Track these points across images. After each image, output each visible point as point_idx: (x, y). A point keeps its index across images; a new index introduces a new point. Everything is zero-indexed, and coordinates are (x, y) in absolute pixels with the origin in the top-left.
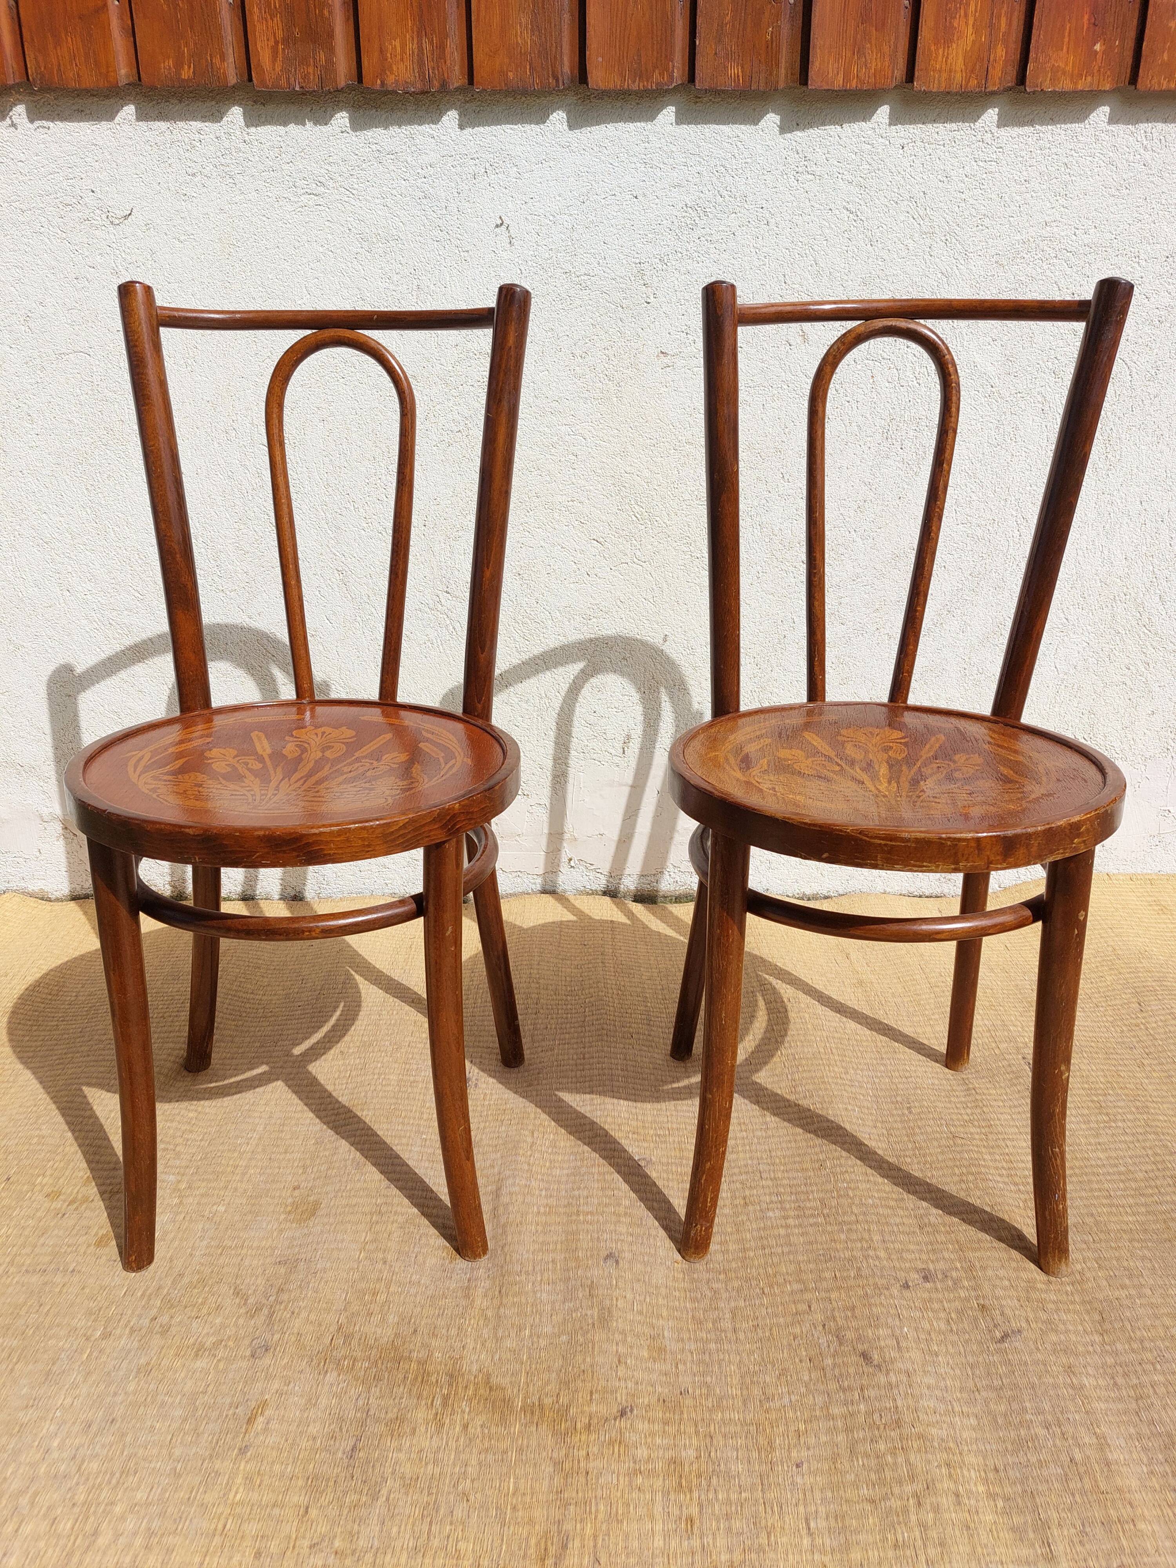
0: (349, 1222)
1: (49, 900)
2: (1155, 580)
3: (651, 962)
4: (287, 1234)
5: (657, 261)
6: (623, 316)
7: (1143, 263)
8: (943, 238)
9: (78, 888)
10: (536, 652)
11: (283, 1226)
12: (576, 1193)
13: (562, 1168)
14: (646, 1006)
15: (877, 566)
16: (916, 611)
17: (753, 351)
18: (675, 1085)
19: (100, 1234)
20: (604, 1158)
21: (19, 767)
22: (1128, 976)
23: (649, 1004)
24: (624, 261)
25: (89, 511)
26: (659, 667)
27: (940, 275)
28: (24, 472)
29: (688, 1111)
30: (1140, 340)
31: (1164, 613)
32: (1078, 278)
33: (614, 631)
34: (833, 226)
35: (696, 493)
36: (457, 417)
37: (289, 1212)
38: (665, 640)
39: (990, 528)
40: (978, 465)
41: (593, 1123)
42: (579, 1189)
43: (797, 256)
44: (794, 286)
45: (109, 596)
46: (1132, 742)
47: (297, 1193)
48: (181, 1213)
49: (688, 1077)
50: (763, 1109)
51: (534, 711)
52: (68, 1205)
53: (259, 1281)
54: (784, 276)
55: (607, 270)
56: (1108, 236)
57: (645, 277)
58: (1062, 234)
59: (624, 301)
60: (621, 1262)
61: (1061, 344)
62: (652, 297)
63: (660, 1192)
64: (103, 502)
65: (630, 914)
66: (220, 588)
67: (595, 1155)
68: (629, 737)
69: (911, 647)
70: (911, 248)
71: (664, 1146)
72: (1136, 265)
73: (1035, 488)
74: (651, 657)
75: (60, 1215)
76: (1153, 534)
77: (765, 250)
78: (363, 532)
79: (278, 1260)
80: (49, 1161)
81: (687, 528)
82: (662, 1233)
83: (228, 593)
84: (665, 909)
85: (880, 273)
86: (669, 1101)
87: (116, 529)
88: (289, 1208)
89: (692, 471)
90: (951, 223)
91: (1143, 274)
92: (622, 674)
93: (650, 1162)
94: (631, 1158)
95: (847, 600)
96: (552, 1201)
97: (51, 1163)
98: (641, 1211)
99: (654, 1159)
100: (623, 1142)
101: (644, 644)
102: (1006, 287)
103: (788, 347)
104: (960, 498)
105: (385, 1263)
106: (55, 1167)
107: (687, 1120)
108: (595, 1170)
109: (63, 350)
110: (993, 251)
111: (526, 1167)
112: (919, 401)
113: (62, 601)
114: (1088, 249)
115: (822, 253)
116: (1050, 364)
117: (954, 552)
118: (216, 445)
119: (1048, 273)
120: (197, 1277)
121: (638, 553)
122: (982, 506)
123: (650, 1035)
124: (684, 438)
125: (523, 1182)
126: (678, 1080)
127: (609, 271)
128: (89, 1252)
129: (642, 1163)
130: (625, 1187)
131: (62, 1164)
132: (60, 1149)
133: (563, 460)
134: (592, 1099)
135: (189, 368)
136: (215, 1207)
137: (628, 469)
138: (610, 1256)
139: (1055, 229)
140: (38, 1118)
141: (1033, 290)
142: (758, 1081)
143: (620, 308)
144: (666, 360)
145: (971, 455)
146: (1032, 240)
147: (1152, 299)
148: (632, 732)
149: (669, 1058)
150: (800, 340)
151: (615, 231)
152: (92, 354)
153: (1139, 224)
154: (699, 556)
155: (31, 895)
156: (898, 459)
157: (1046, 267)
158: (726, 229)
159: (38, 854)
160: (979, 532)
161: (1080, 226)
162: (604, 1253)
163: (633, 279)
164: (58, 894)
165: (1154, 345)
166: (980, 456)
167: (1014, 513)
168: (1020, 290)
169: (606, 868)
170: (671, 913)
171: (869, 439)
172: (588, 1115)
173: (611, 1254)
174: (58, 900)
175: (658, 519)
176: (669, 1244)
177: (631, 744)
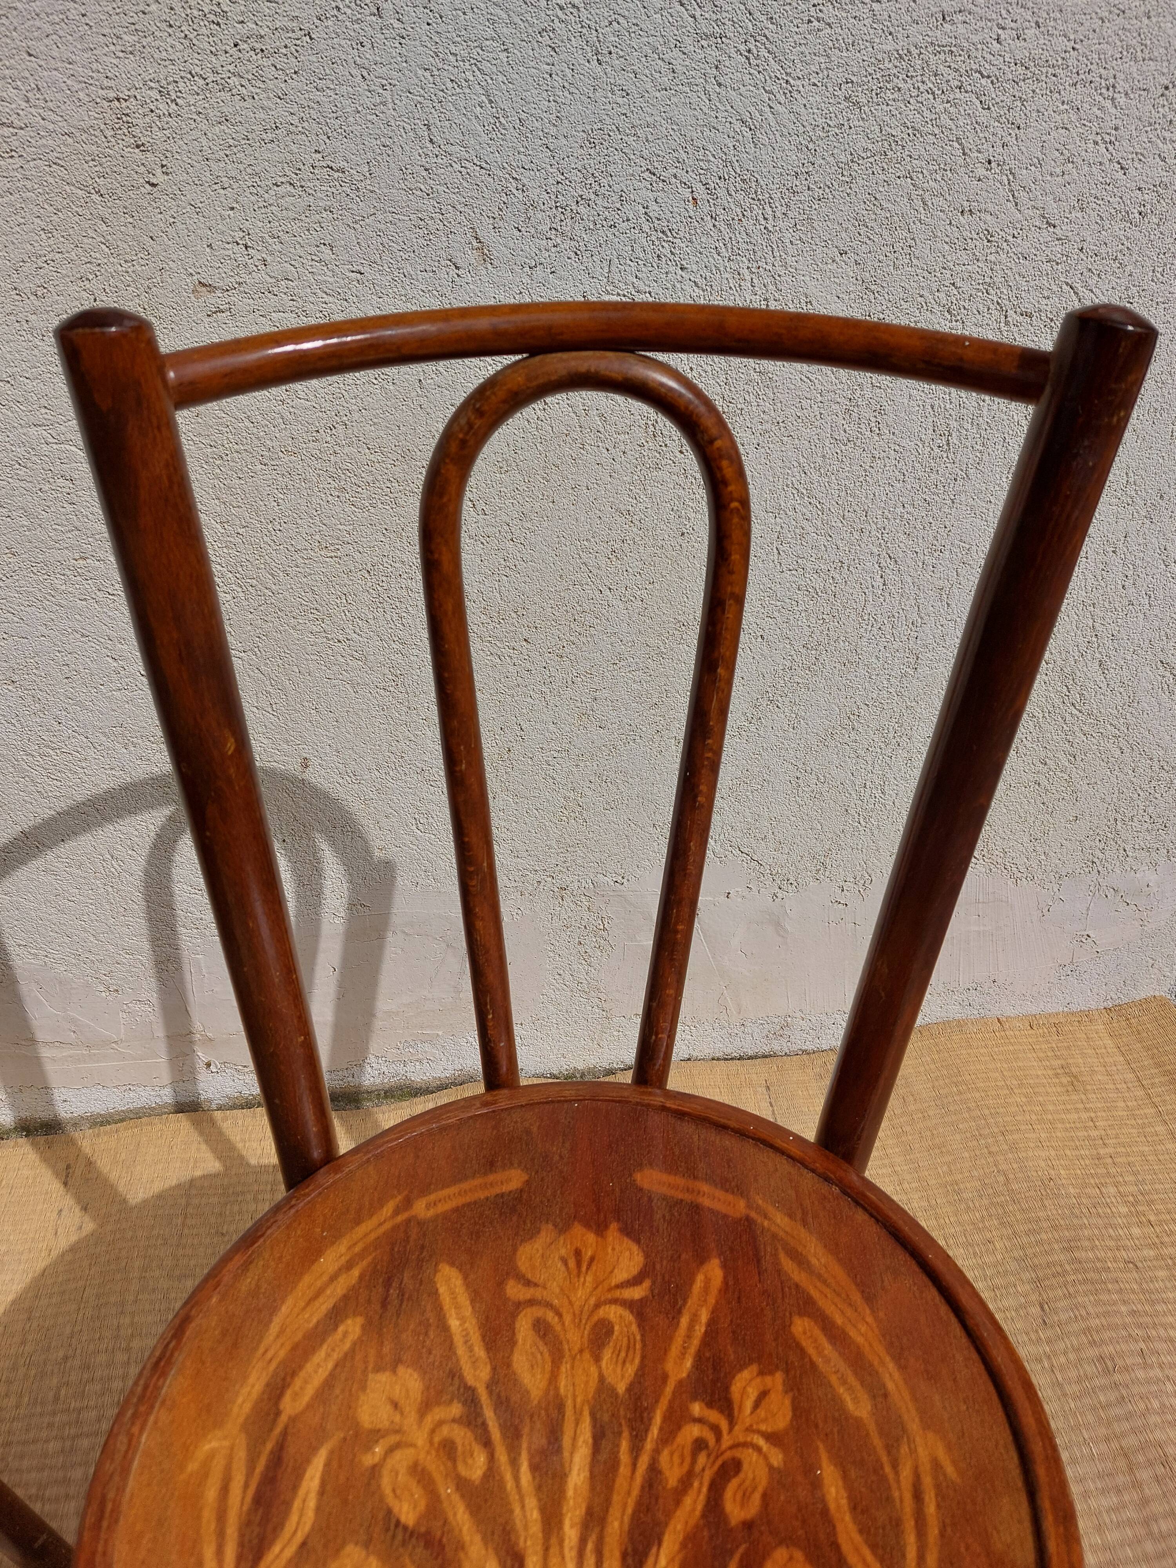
2: (1094, 639)
5: (155, 94)
6: (106, 212)
7: (1121, 100)
8: (742, 48)
15: (651, 642)
16: (676, 932)
17: (385, 280)
22: (1025, 1240)
24: (81, 95)
27: (737, 126)
30: (1103, 250)
31: (1104, 686)
32: (1000, 132)
34: (517, 20)
35: (317, 537)
39: (837, 576)
40: (815, 477)
43: (449, 85)
44: (450, 148)
46: (1043, 857)
54: (427, 126)
55: (47, 114)
56: (1062, 43)
57: (136, 131)
58: (975, 38)
59: (101, 181)
61: (964, 257)
62: (159, 171)
69: (671, 992)
70: (679, 69)
72: (1108, 104)
73: (911, 510)
76: (1098, 572)
77: (380, 71)
81: (310, 594)
85: (620, 121)
89: (303, 502)
90: (757, 15)
91: (1119, 123)
95: (606, 693)
102: (865, 150)
103: (453, 272)
104: (785, 531)
110: (838, 75)
112: (709, 368)
114: (1021, 70)
115: (501, 78)
116: (942, 295)
117: (776, 614)
119: (945, 120)
122: (823, 540)
124: (276, 444)
127: (53, 117)
139: (961, 29)
141: (915, 155)
143: (95, 197)
144: (215, 299)
145: (802, 460)
146: (915, 52)
147: (1132, 171)
150: (473, 256)
151: (49, 29)
153: (1120, 20)
154: (341, 638)
156: (676, 470)
157: (940, 108)
158: (290, 24)
160: (818, 583)
161: (1009, 24)
163: (109, 133)
165: (1126, 259)
166: (819, 460)
167: (875, 550)
168: (890, 153)
171: (622, 437)
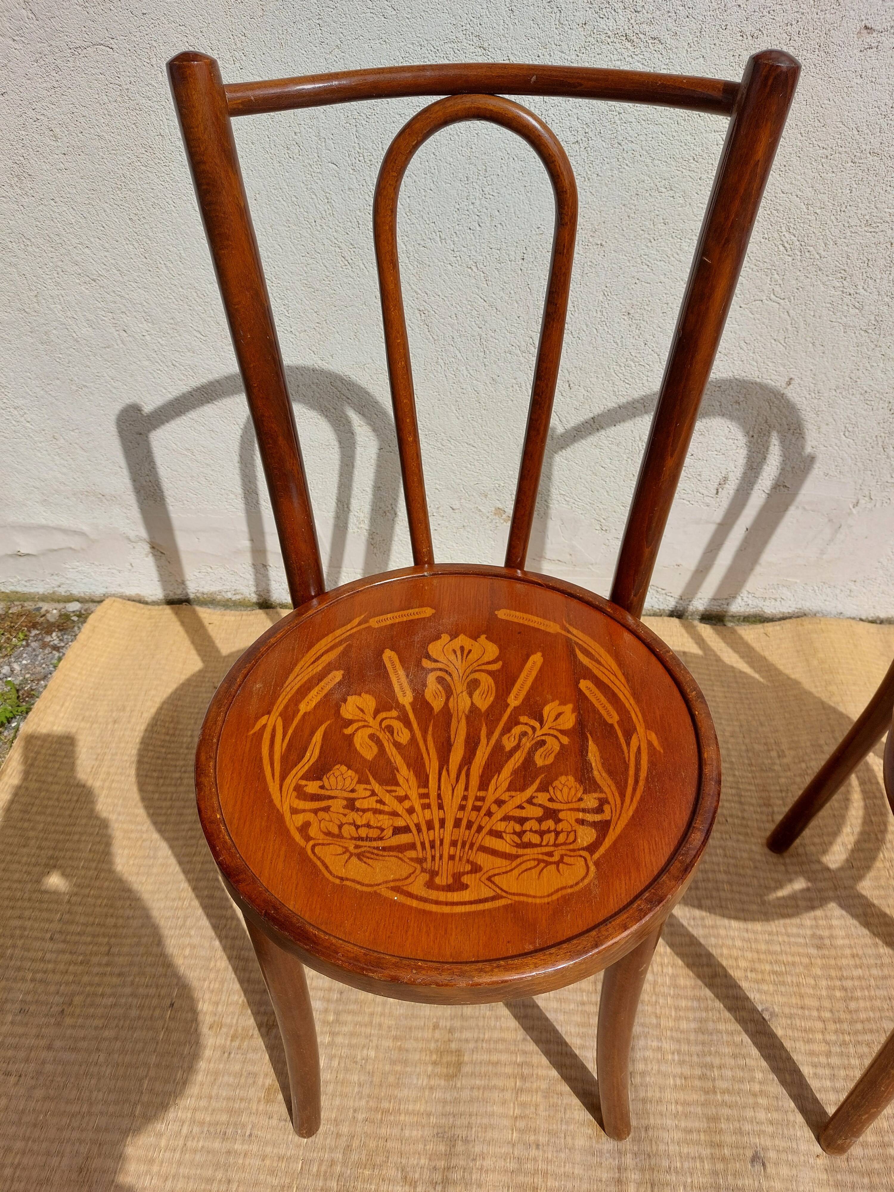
0: (495, 1087)
1: (146, 603)
3: (731, 711)
4: (438, 1094)
9: (171, 594)
10: (636, 396)
11: (432, 1082)
12: (708, 1059)
13: (687, 1019)
14: (734, 775)
18: (780, 893)
19: (267, 1084)
20: (730, 1010)
21: (100, 496)
23: (737, 773)
25: (136, 245)
26: (775, 410)
28: (57, 199)
29: (798, 935)
33: (731, 374)
36: (576, 124)
37: (435, 1063)
38: (789, 384)
41: (710, 955)
42: (710, 1054)
45: (169, 337)
47: (437, 1034)
48: (335, 1056)
49: (791, 881)
50: (874, 934)
51: (625, 453)
52: (232, 1041)
53: (422, 1161)
60: (768, 1165)
63: (790, 1058)
64: (151, 234)
65: (700, 641)
66: (288, 329)
67: (719, 1005)
68: (726, 479)
71: (783, 989)
74: (769, 401)
75: (226, 1055)
78: (450, 267)
79: (435, 1132)
80: (205, 980)
82: (799, 1118)
83: (297, 334)
84: (734, 632)
86: (778, 919)
87: (169, 264)
88: (434, 1057)
92: (731, 417)
93: (773, 1014)
94: (754, 1010)
96: (687, 1071)
97: (206, 983)
98: (776, 1088)
99: (776, 1010)
100: (744, 985)
101: (763, 387)
105: (538, 1146)
106: (211, 987)
107: (801, 950)
108: (721, 1026)
109: (79, 43)
111: (654, 1021)
113: (119, 342)
118: (277, 165)
120: (364, 1152)
121: (777, 289)
123: (743, 818)
125: (655, 1044)
126: (780, 885)
128: (261, 1108)
129: (767, 1017)
130: (755, 1052)
131: (217, 983)
132: (212, 964)
133: (704, 177)
134: (703, 919)
135: (238, 65)
136: (365, 1052)
137: (786, 188)
138: (755, 1158)
140: (186, 918)
142: (864, 892)
148: (731, 474)
149: (767, 850)
152: (114, 46)
155: (130, 599)
159: (130, 567)
162: (749, 1153)
164: (154, 598)
169: (678, 592)
170: (741, 638)
172: (702, 941)
173: (756, 1152)
174: (154, 603)
175: (811, 249)
176: (809, 1134)
177: (727, 486)
